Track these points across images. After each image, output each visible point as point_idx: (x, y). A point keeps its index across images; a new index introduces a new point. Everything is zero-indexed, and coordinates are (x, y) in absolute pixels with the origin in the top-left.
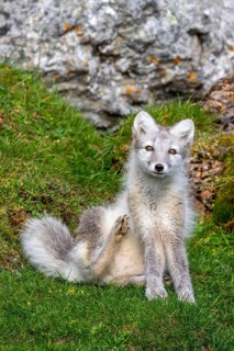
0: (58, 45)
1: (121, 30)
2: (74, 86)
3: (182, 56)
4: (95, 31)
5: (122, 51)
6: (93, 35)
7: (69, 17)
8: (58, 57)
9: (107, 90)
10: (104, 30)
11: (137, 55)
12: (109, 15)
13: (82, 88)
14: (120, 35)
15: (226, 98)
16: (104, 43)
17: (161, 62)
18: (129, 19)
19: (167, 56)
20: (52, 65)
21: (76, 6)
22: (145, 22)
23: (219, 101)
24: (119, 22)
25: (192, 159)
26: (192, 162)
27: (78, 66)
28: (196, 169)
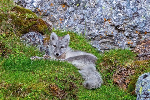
0: (102, 26)
1: (125, 21)
2: (108, 40)
3: (148, 31)
4: (115, 21)
5: (126, 29)
6: (115, 23)
7: (106, 16)
8: (102, 30)
9: (121, 42)
10: (119, 21)
11: (131, 31)
12: (120, 16)
13: (111, 41)
14: (124, 23)
15: (141, 48)
16: (119, 26)
17: (140, 33)
18: (128, 18)
19: (142, 31)
20: (100, 33)
21: (109, 12)
22: (134, 19)
23: (139, 49)
24: (124, 19)
25: (124, 69)
26: (124, 70)
27: (109, 33)
28: (125, 73)
